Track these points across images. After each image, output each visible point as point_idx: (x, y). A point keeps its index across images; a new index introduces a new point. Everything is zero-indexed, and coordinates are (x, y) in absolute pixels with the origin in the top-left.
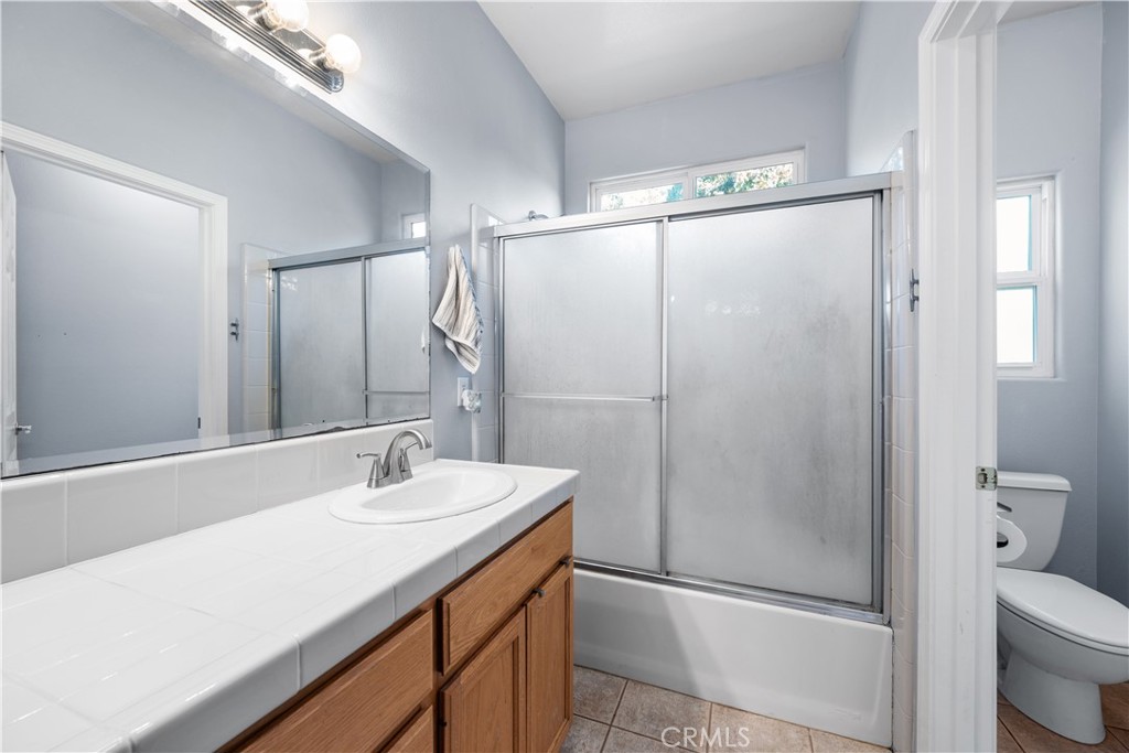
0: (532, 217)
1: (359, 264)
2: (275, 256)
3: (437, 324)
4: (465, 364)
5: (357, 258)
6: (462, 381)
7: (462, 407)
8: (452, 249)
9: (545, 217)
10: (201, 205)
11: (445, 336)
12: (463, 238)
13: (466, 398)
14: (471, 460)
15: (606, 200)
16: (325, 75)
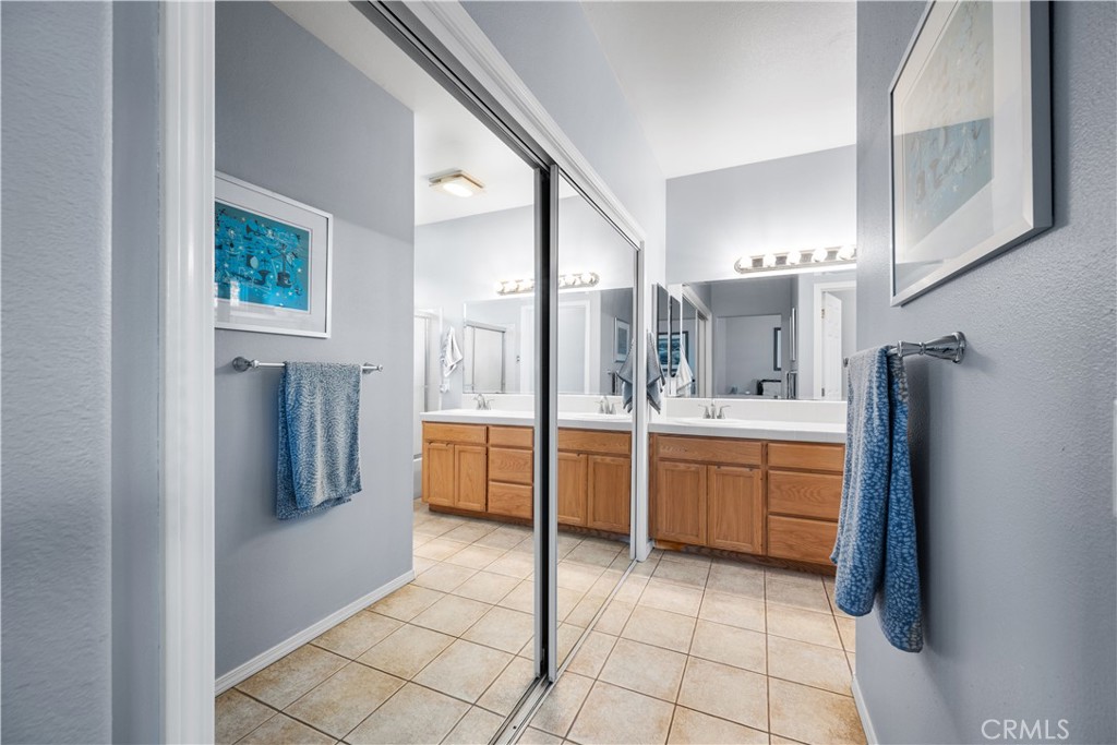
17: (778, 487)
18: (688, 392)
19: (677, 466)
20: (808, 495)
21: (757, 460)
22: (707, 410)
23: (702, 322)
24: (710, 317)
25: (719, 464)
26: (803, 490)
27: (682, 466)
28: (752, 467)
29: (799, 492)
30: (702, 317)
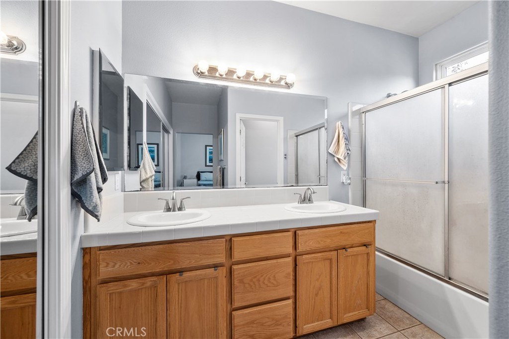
0: (389, 96)
1: (317, 131)
2: (297, 132)
3: (330, 152)
4: (342, 166)
5: (317, 129)
6: (342, 172)
7: (343, 183)
8: (337, 123)
9: (395, 94)
10: (277, 121)
11: (334, 156)
12: (344, 117)
13: (344, 179)
14: (348, 203)
15: (450, 70)
16: (288, 86)
17: (241, 281)
18: (151, 184)
19: (125, 286)
20: (266, 282)
21: (221, 258)
22: (167, 203)
23: (166, 135)
24: (171, 132)
25: (181, 272)
26: (262, 279)
27: (134, 284)
28: (215, 266)
29: (259, 281)
30: (166, 130)
